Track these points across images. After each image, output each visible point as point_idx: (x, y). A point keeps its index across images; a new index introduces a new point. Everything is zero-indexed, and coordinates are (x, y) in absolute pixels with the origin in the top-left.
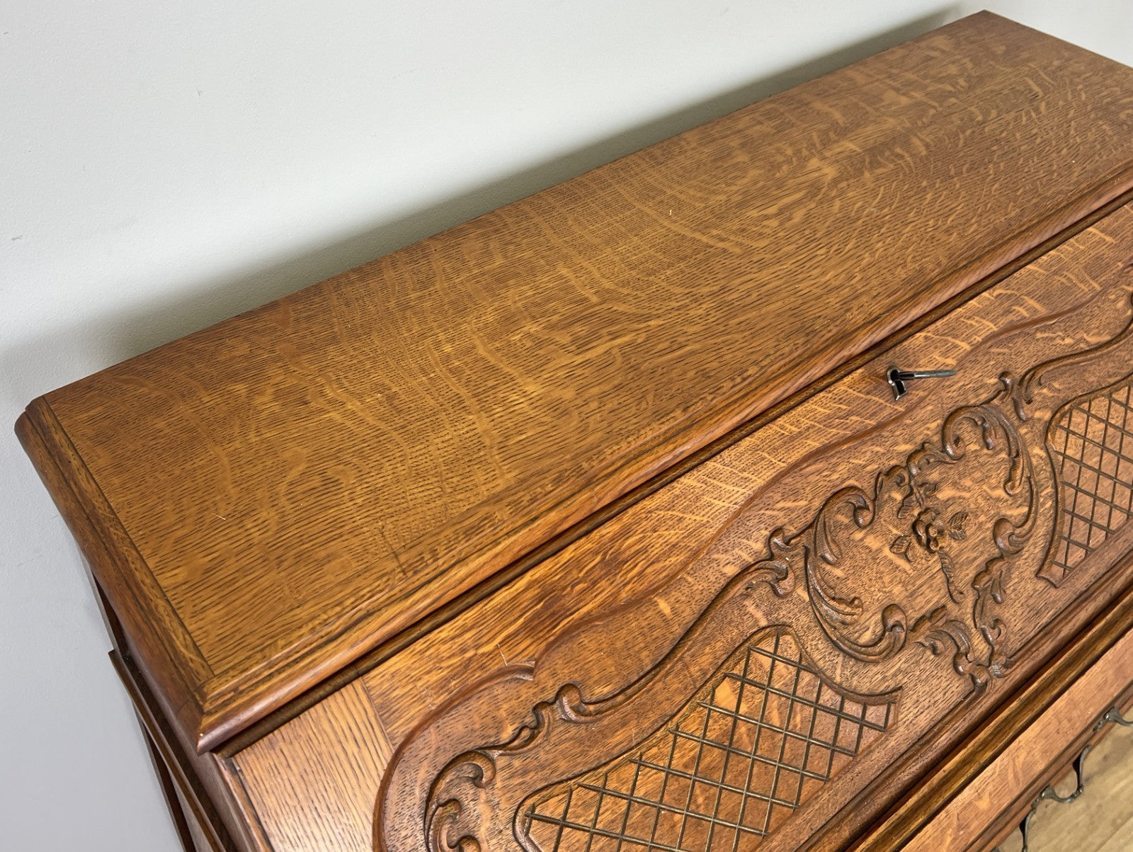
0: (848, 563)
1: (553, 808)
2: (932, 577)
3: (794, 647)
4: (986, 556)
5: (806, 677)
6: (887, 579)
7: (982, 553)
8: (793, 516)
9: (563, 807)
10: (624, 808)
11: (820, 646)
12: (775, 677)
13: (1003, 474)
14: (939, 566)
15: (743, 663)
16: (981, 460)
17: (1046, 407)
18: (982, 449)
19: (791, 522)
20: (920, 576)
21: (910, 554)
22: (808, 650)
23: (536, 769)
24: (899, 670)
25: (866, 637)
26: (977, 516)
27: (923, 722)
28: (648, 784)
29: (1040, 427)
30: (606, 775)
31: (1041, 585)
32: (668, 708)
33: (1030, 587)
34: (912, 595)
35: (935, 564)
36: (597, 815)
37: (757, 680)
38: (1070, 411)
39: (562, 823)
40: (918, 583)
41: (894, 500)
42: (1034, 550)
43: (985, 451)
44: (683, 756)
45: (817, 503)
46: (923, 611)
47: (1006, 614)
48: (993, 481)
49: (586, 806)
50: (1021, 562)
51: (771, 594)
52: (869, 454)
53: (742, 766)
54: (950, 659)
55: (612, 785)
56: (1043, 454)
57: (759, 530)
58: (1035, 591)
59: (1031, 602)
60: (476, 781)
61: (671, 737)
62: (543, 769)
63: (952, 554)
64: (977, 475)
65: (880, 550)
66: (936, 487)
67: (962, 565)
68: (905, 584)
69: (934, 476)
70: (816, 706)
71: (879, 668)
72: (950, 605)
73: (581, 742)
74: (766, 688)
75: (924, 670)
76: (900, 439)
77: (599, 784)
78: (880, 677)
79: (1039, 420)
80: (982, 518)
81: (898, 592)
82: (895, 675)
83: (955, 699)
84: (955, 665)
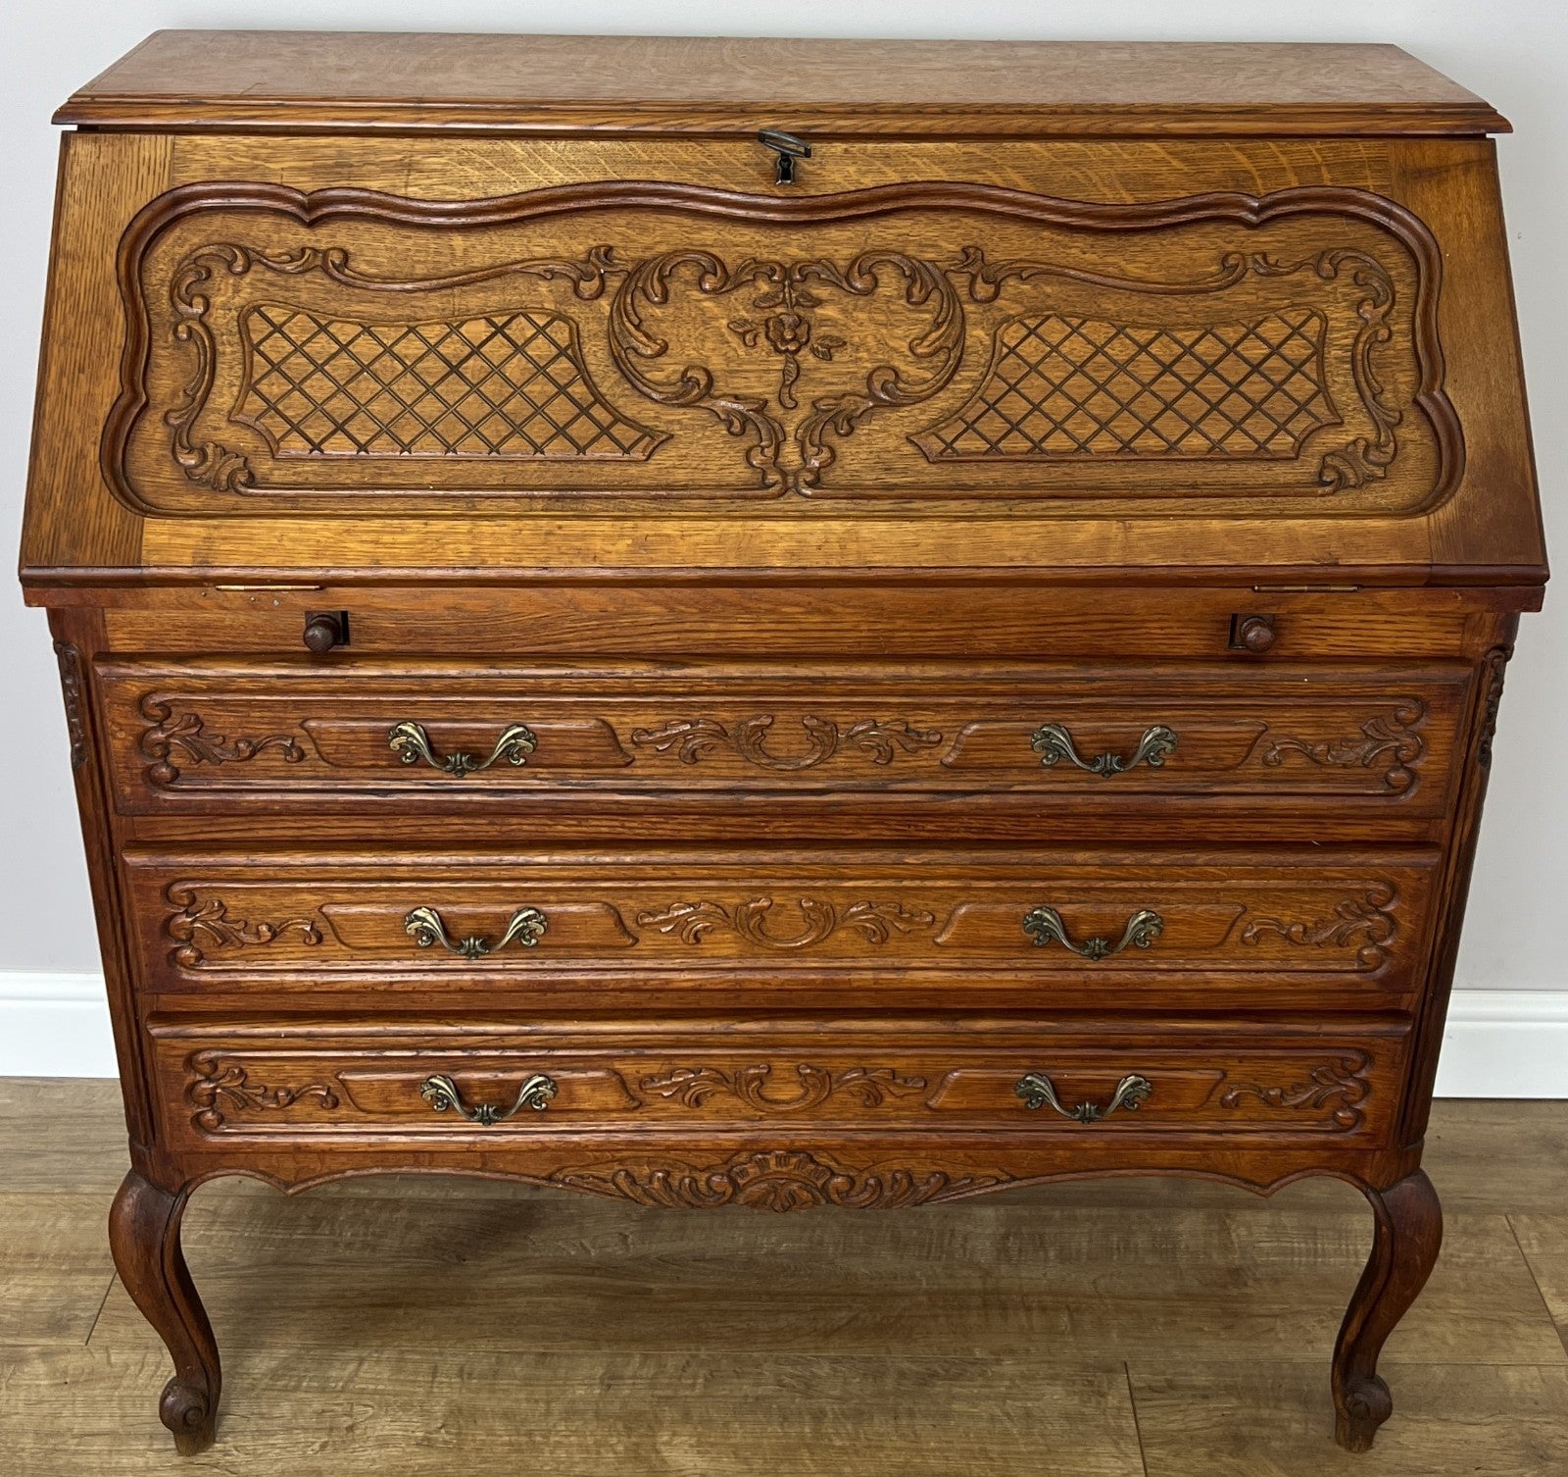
0: (671, 310)
1: (276, 315)
2: (767, 371)
3: (566, 334)
4: (848, 388)
5: (564, 363)
6: (709, 345)
7: (844, 383)
8: (630, 245)
9: (284, 319)
10: (333, 351)
11: (599, 354)
12: (533, 344)
13: (916, 331)
14: (780, 366)
15: (506, 318)
16: (893, 307)
17: (1021, 303)
18: (901, 298)
19: (625, 249)
20: (751, 363)
21: (748, 337)
22: (585, 351)
23: (281, 288)
24: (679, 422)
25: (659, 376)
26: (857, 350)
27: (681, 476)
28: (365, 348)
29: (999, 316)
30: (331, 322)
31: (908, 449)
32: (420, 314)
33: (892, 443)
34: (731, 372)
35: (777, 362)
36: (309, 340)
37: (513, 337)
38: (1048, 317)
39: (278, 329)
40: (745, 367)
41: (757, 288)
42: (921, 415)
43: (903, 302)
44: (407, 348)
45: (663, 248)
46: (737, 392)
47: (844, 447)
48: (899, 332)
49: (303, 331)
50: (894, 416)
51: (570, 290)
52: (748, 238)
53: (459, 388)
54: (746, 446)
55: (332, 329)
56: (987, 341)
57: (587, 237)
58: (897, 449)
59: (885, 456)
60: (230, 266)
61: (405, 329)
62: (287, 290)
63: (804, 366)
64: (882, 318)
65: (716, 318)
66: (818, 302)
67: (812, 380)
68: (728, 360)
69: (823, 292)
70: (562, 390)
71: (657, 407)
72: (773, 404)
73: (329, 291)
74: (518, 349)
75: (709, 438)
76: (794, 243)
77: (323, 322)
78: (652, 414)
79: (1001, 310)
80: (865, 355)
81: (716, 364)
82: (671, 422)
83: (732, 479)
84: (748, 452)
